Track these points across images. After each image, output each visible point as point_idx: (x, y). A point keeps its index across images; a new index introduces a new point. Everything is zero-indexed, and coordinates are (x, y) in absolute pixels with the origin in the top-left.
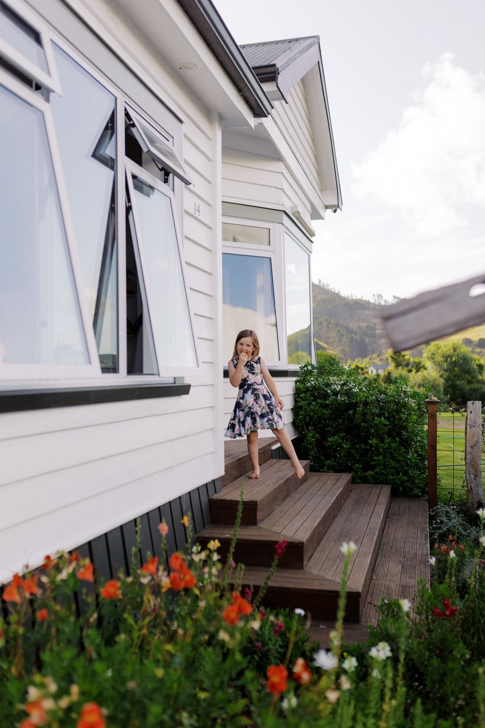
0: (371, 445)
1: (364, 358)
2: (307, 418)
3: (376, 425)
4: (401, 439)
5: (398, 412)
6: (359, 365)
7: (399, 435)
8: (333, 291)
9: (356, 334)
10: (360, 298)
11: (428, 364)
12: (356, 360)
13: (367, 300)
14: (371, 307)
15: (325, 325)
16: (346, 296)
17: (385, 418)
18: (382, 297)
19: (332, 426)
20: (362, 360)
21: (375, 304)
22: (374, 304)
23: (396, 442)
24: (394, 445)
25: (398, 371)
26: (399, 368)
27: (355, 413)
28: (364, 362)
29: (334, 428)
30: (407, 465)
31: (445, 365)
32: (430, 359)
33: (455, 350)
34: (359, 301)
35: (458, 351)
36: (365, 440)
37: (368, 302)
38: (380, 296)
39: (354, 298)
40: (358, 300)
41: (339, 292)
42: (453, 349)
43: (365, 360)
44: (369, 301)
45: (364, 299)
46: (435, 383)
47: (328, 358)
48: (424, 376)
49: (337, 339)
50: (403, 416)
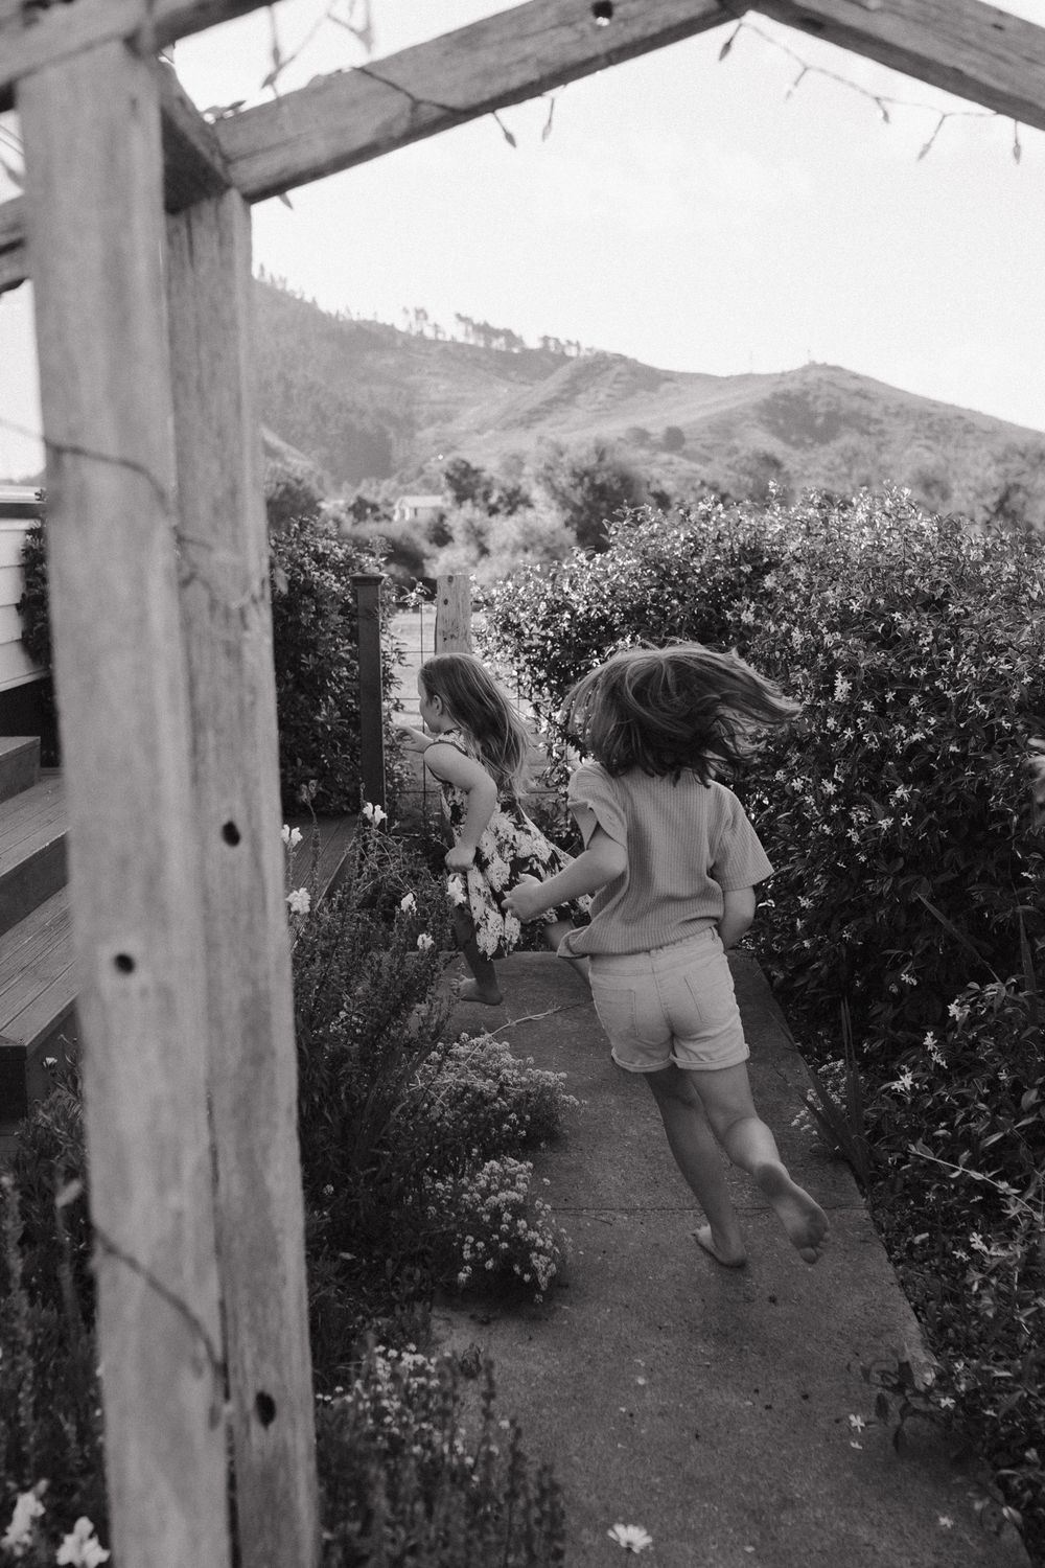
1: (384, 478)
6: (369, 497)
8: (298, 296)
9: (362, 413)
10: (370, 317)
11: (538, 494)
12: (364, 483)
13: (388, 323)
14: (399, 342)
15: (278, 389)
16: (334, 313)
18: (426, 317)
20: (378, 484)
21: (409, 335)
22: (407, 334)
25: (463, 511)
26: (464, 503)
28: (382, 488)
31: (577, 497)
32: (541, 480)
33: (601, 454)
34: (367, 327)
35: (608, 458)
37: (391, 330)
38: (421, 314)
39: (355, 318)
40: (365, 321)
41: (314, 301)
42: (597, 452)
43: (385, 483)
44: (392, 326)
45: (380, 320)
46: (553, 541)
47: (285, 479)
48: (526, 525)
49: (311, 429)
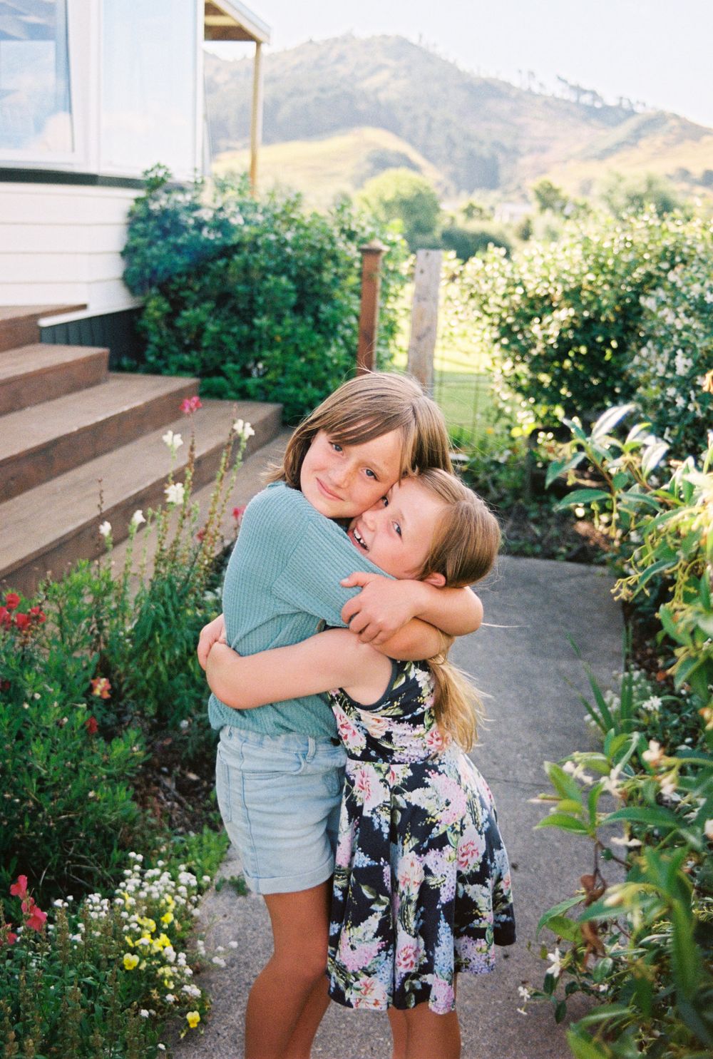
0: (260, 328)
1: (492, 190)
2: (147, 272)
3: (268, 291)
4: (317, 321)
5: (319, 268)
6: (478, 204)
7: (316, 313)
12: (476, 194)
14: (513, 95)
16: (468, 71)
17: (290, 277)
19: (191, 289)
20: (486, 196)
21: (521, 90)
22: (519, 89)
23: (308, 325)
24: (301, 330)
25: (544, 217)
26: (546, 211)
27: (227, 266)
28: (490, 198)
29: (197, 293)
30: (326, 369)
34: (491, 83)
35: (655, 188)
36: (246, 316)
37: (508, 86)
39: (483, 76)
40: (490, 79)
43: (493, 194)
44: (510, 83)
45: (501, 78)
49: (444, 151)
50: (327, 277)
